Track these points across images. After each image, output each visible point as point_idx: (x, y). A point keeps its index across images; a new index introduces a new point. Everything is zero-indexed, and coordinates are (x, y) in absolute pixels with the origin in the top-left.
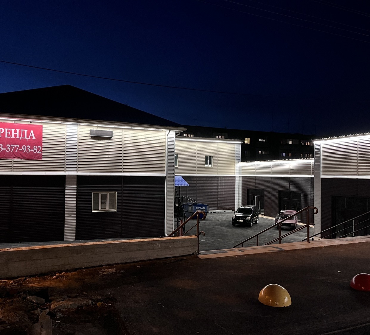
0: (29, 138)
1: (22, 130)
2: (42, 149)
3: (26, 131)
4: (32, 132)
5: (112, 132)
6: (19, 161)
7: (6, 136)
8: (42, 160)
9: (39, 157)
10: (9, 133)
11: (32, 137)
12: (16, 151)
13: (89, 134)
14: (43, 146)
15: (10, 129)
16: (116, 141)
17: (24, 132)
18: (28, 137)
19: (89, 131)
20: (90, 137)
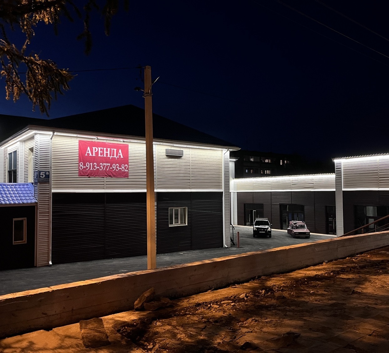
1: (112, 149)
2: (128, 167)
4: (120, 151)
5: (183, 151)
6: (109, 179)
7: (99, 155)
8: (129, 178)
9: (125, 175)
10: (102, 152)
11: (120, 156)
12: (108, 170)
13: (165, 153)
14: (129, 165)
15: (102, 148)
16: (185, 159)
17: (114, 150)
18: (117, 156)
19: (165, 151)
20: (166, 156)
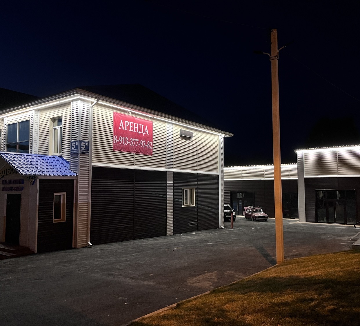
0: (145, 133)
1: (140, 125)
2: (152, 145)
3: (143, 125)
4: (146, 127)
5: (192, 132)
6: (138, 156)
7: (130, 130)
8: (153, 155)
9: (147, 152)
10: (132, 127)
11: (146, 133)
12: (137, 146)
13: (179, 134)
14: (153, 142)
15: (132, 123)
16: (194, 141)
19: (179, 131)
20: (180, 137)
